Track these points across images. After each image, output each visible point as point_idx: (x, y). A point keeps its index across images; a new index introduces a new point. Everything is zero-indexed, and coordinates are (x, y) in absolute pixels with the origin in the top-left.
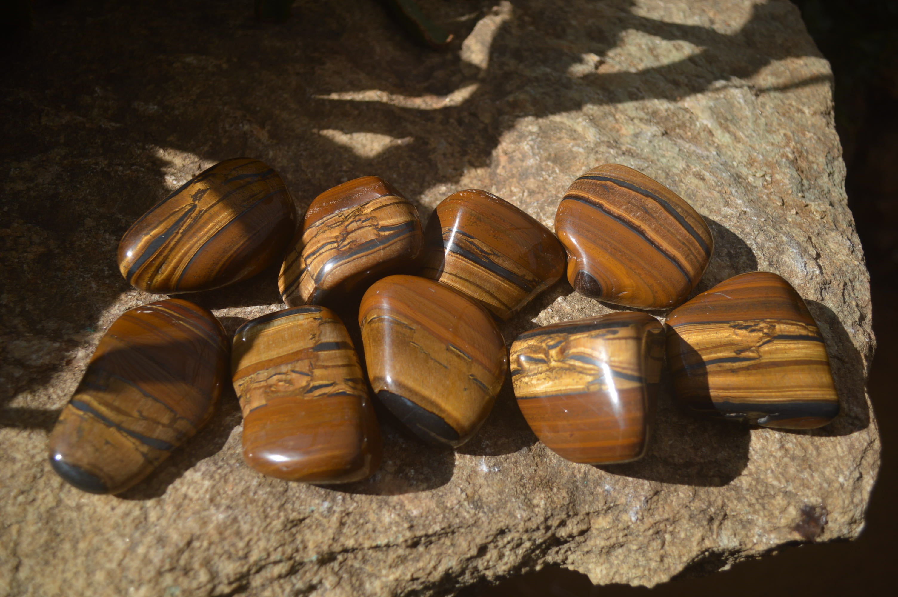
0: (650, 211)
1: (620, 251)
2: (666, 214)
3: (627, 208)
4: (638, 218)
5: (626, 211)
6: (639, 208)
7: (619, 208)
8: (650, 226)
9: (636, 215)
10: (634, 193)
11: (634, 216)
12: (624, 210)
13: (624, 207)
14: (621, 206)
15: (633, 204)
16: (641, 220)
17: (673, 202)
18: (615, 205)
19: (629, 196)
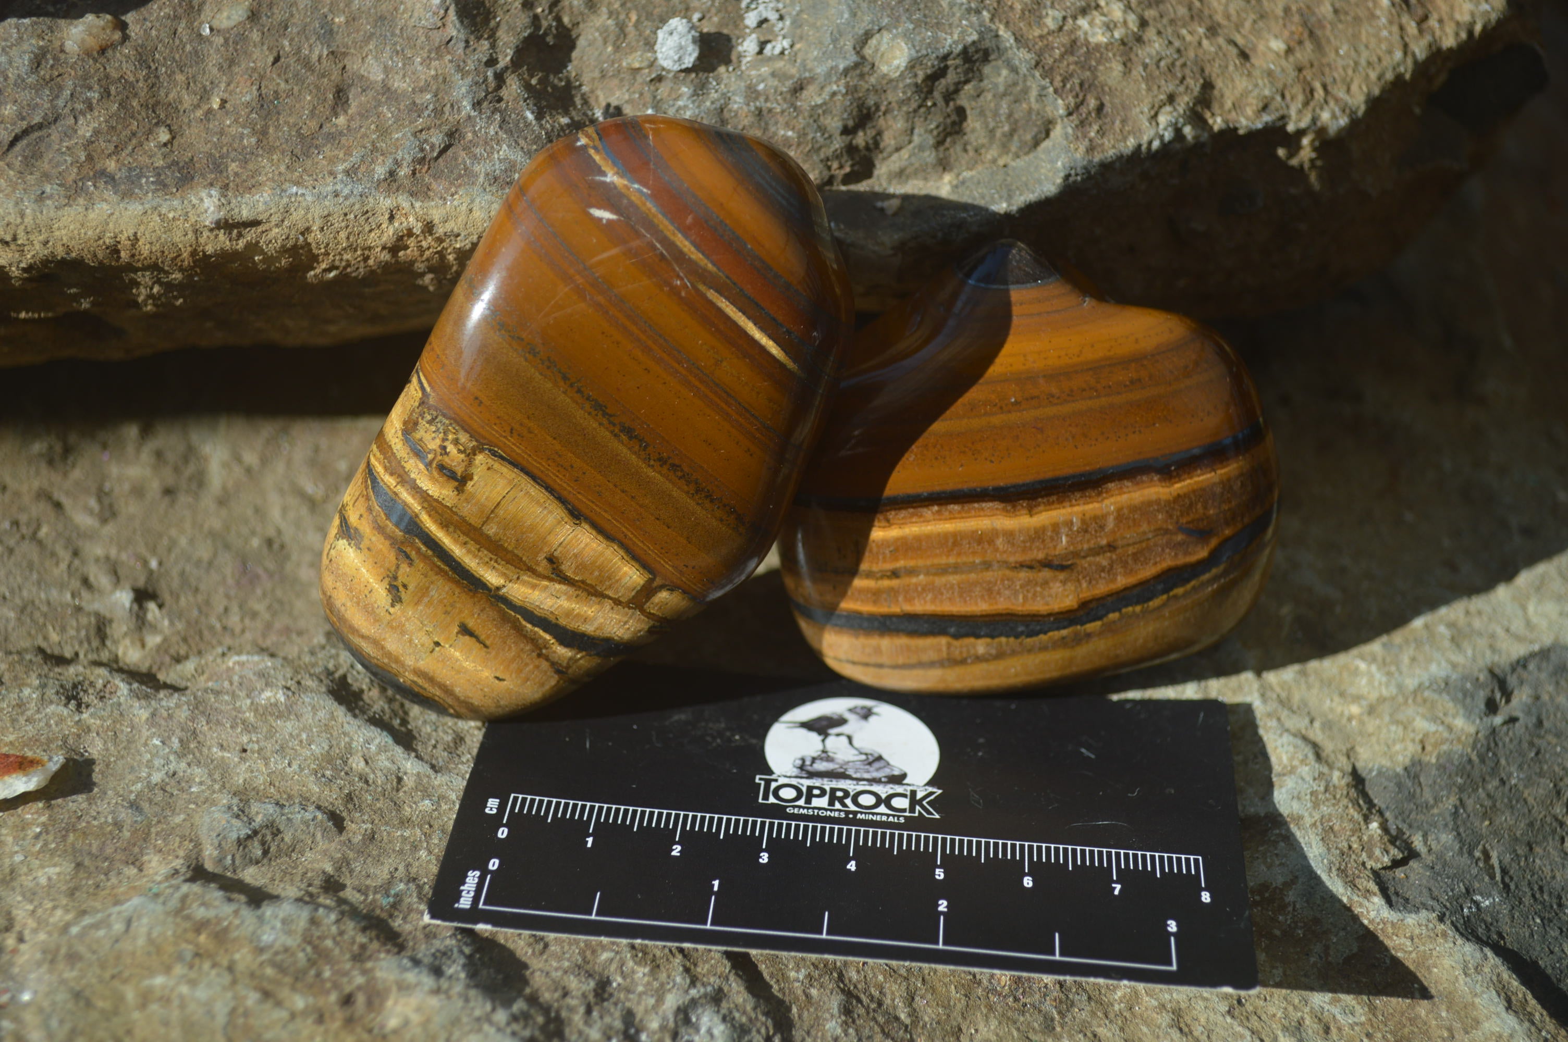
0: (1046, 573)
1: (1016, 403)
2: (1002, 604)
3: (1102, 527)
4: (1056, 527)
5: (1095, 518)
6: (1076, 554)
7: (1119, 510)
8: (1009, 535)
9: (1064, 530)
10: (1122, 581)
11: (1069, 524)
12: (1104, 517)
13: (1111, 523)
14: (1120, 517)
15: (1098, 551)
16: (1044, 529)
17: (1014, 653)
18: (1134, 509)
19: (1125, 564)
